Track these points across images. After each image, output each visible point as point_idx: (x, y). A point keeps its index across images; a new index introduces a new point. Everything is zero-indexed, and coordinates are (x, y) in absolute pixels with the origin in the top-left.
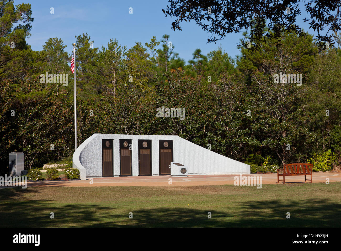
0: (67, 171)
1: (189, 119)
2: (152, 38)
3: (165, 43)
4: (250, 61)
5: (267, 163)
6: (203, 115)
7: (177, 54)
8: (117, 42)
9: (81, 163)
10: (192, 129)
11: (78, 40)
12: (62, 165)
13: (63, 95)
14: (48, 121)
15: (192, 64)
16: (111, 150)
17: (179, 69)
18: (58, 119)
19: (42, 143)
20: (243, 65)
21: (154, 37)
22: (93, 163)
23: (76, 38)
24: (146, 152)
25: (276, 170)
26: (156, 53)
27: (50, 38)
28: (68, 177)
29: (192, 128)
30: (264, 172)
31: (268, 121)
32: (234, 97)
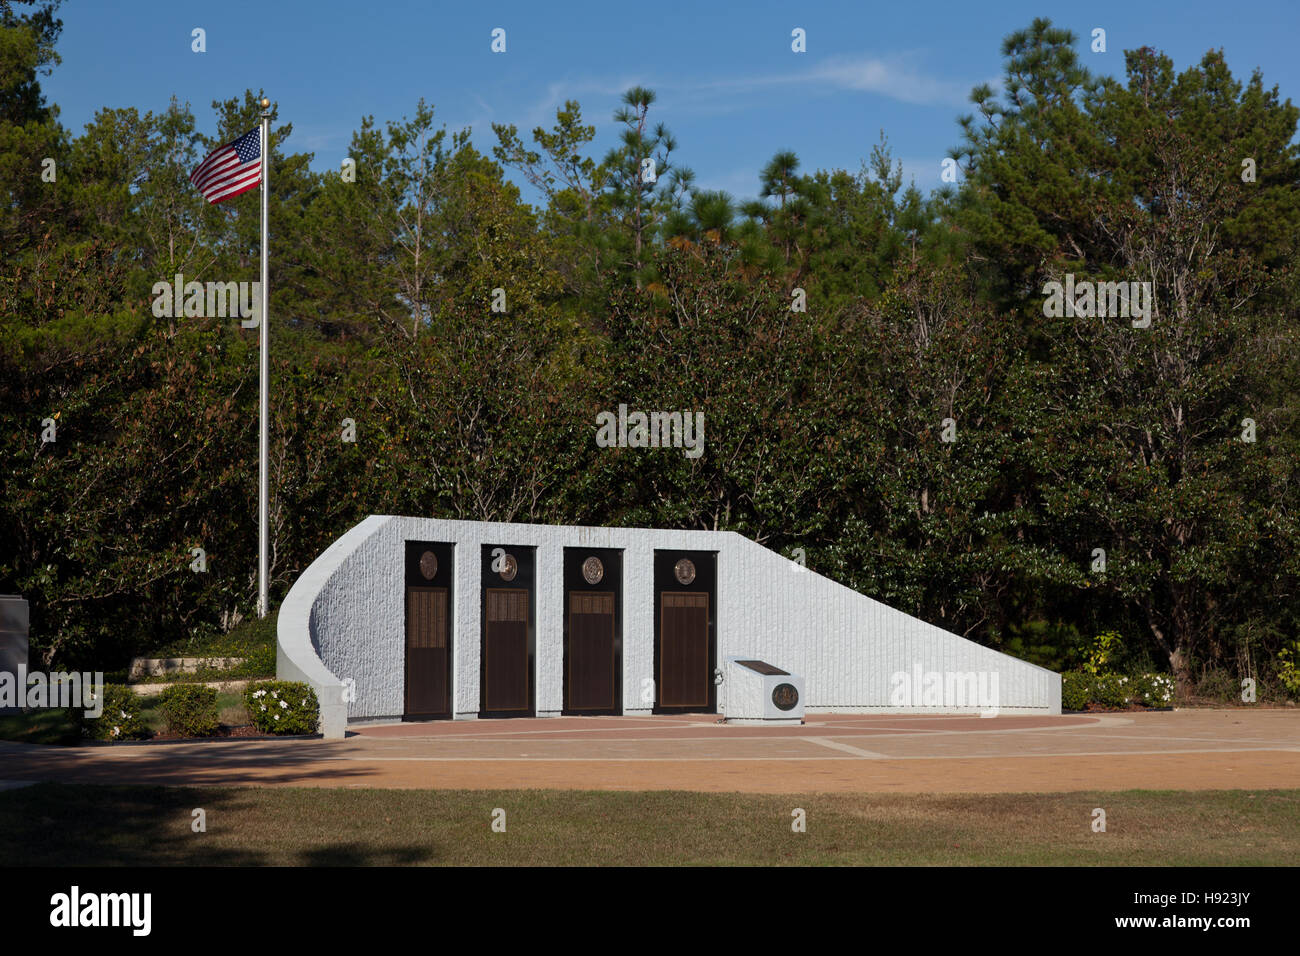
0: (259, 693)
1: (767, 459)
2: (564, 109)
3: (636, 124)
4: (1027, 209)
5: (1102, 660)
6: (828, 442)
7: (686, 176)
8: (428, 111)
9: (318, 653)
10: (776, 503)
11: (224, 119)
12: (219, 663)
13: (197, 335)
14: (139, 455)
15: (760, 220)
16: (442, 596)
17: (712, 236)
18: (181, 443)
19: (107, 557)
20: (996, 224)
21: (569, 106)
22: (366, 654)
23: (218, 109)
24: (598, 605)
25: (1165, 698)
26: (580, 176)
27: (105, 110)
28: (263, 722)
29: (779, 496)
30: (1118, 704)
31: (1122, 474)
32: (963, 364)
